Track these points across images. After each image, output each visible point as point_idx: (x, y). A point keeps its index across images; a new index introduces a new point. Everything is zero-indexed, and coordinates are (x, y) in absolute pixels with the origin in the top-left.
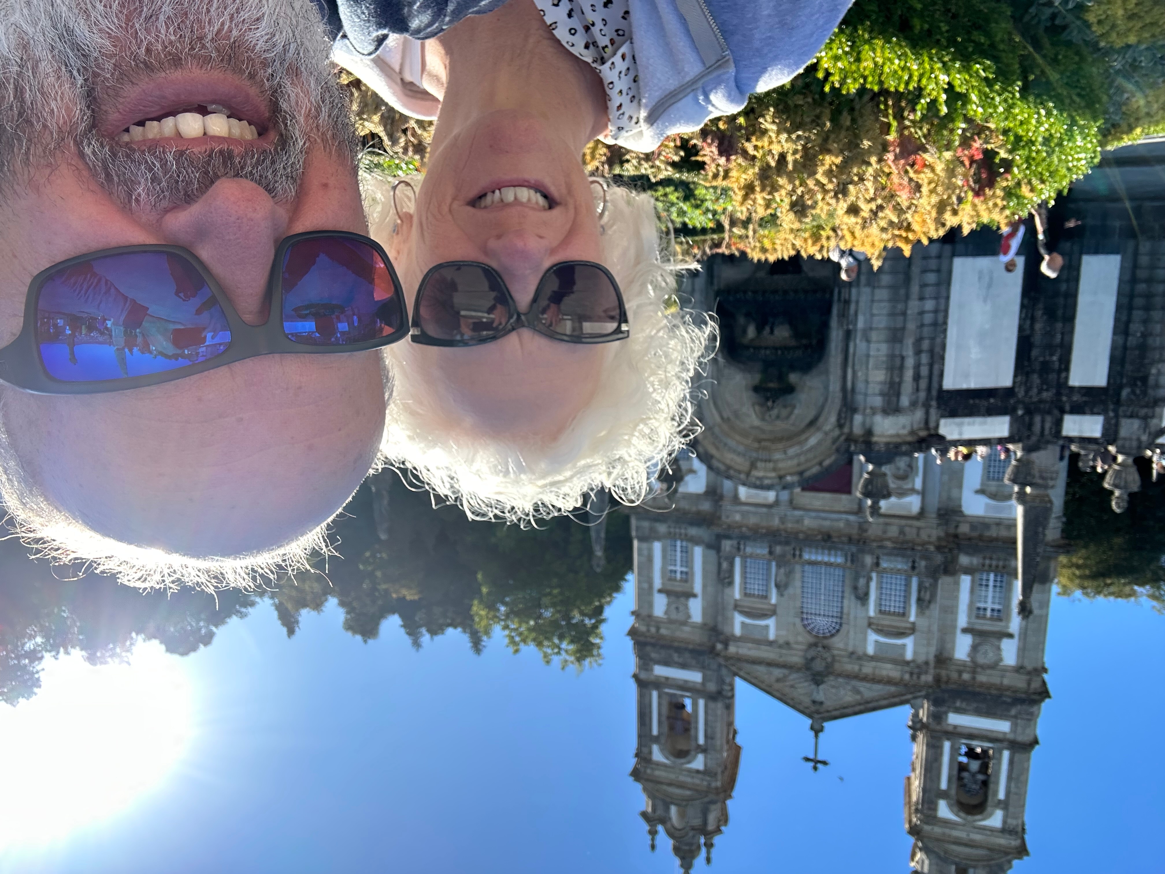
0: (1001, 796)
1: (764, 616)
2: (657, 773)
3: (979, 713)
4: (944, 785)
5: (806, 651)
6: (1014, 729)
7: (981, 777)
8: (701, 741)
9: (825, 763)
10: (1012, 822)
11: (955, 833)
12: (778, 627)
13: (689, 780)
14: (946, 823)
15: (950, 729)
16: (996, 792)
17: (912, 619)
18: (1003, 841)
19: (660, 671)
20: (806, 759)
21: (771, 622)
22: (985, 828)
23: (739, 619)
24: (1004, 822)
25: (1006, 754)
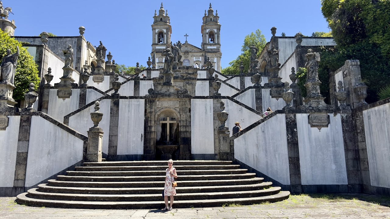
0: (156, 35)
1: (196, 61)
2: (216, 27)
3: (161, 49)
4: (165, 35)
5: (188, 56)
6: (155, 47)
7: (160, 38)
8: (207, 35)
9: (185, 36)
10: (154, 31)
11: (163, 27)
12: (194, 59)
13: (209, 27)
14: (164, 29)
15: (165, 46)
16: (157, 35)
18: (155, 27)
19: (215, 47)
20: (188, 36)
21: (195, 60)
22: (158, 29)
23: (200, 60)
24: (155, 31)
25: (156, 43)
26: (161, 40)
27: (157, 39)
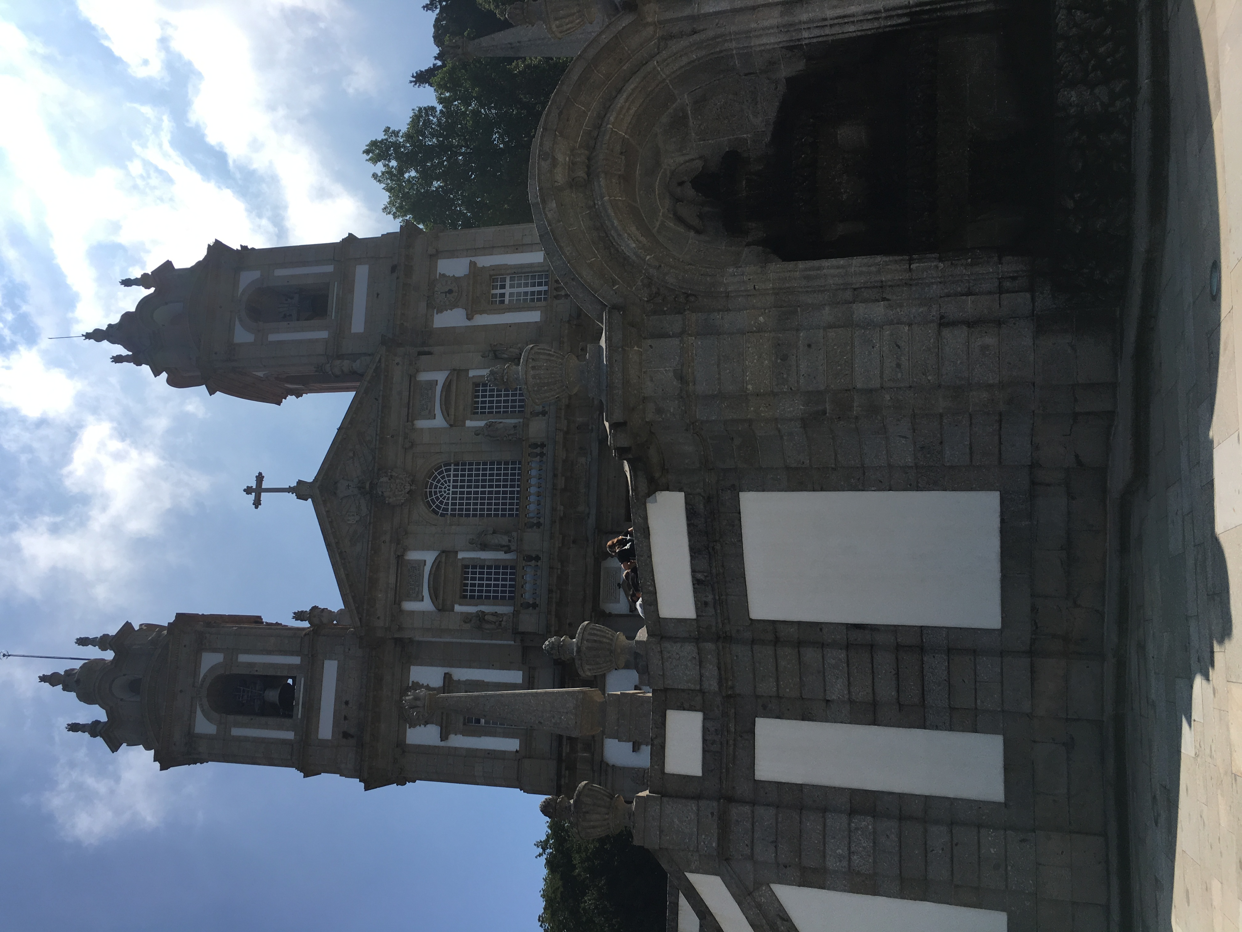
0: (236, 731)
1: (448, 411)
2: (225, 278)
4: (244, 658)
5: (404, 469)
6: (324, 743)
8: (272, 337)
9: (257, 503)
10: (203, 745)
11: (183, 676)
12: (432, 430)
13: (219, 322)
15: (318, 664)
16: (240, 724)
17: (458, 608)
18: (177, 734)
19: (362, 273)
20: (260, 478)
21: (439, 422)
22: (193, 712)
23: (441, 377)
24: (201, 736)
25: (290, 735)
26: (273, 695)
27: (266, 727)
